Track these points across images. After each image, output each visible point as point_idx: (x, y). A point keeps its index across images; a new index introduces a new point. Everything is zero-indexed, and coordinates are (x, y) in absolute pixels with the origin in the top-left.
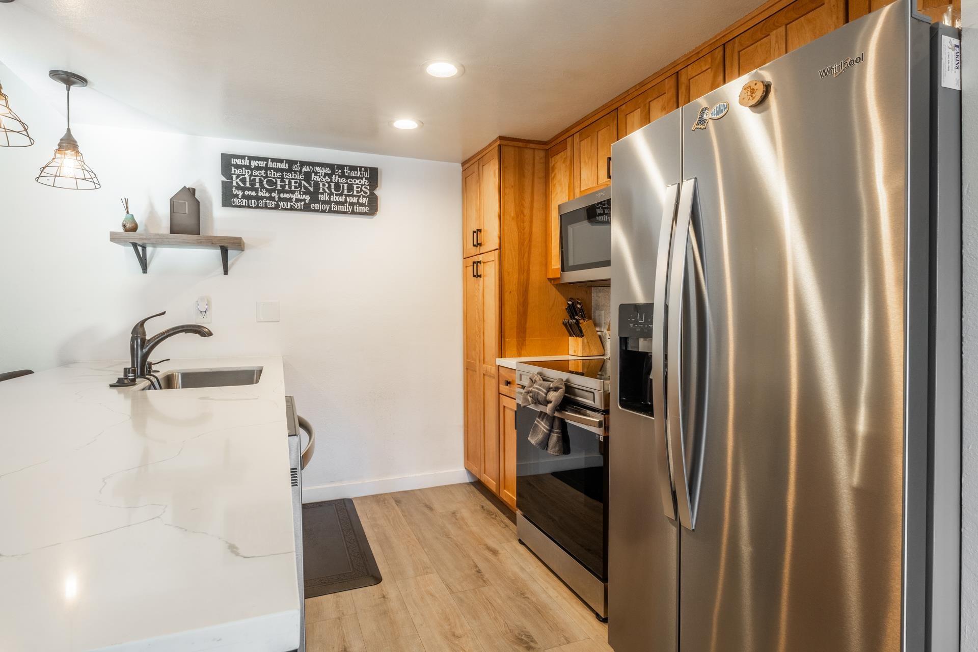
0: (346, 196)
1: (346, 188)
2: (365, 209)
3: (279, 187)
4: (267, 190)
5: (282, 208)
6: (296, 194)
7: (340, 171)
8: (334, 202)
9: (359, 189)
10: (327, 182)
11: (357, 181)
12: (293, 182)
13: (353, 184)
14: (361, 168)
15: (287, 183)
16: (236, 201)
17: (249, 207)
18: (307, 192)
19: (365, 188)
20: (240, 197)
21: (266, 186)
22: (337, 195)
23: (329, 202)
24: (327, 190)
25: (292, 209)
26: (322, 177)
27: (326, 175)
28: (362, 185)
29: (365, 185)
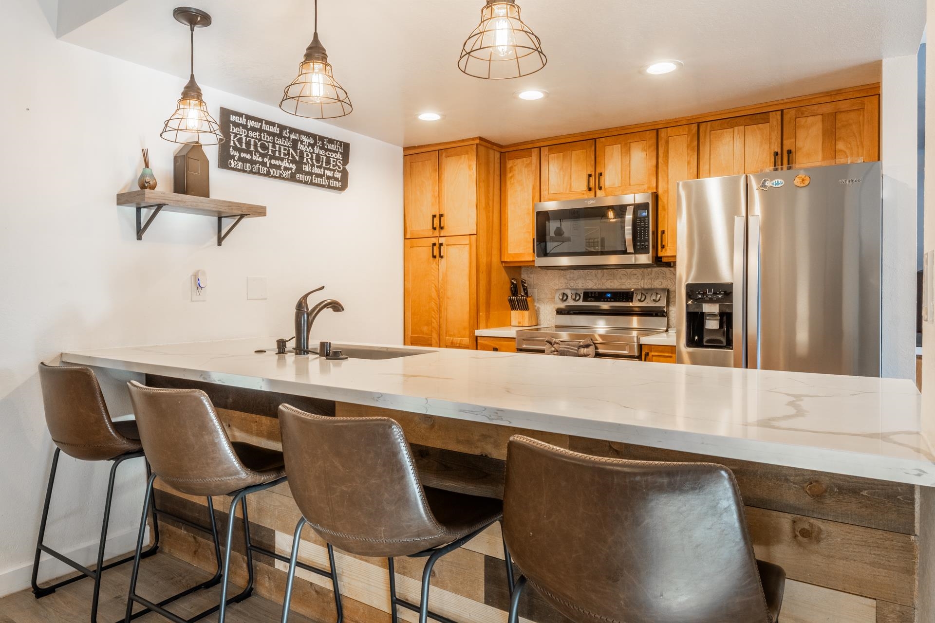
0: (325, 168)
1: (324, 161)
2: (338, 184)
3: (270, 153)
4: (261, 155)
5: (272, 176)
6: (285, 161)
7: (321, 142)
8: (314, 174)
9: (335, 163)
10: (310, 152)
11: (334, 155)
12: (282, 148)
13: (330, 157)
14: (337, 141)
15: (277, 149)
16: (233, 163)
17: (243, 171)
18: (293, 161)
19: (339, 162)
20: (236, 159)
21: (260, 149)
22: (318, 167)
23: (310, 174)
24: (309, 161)
25: (281, 177)
26: (306, 147)
27: (310, 145)
28: (337, 159)
29: (339, 159)
